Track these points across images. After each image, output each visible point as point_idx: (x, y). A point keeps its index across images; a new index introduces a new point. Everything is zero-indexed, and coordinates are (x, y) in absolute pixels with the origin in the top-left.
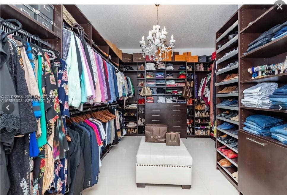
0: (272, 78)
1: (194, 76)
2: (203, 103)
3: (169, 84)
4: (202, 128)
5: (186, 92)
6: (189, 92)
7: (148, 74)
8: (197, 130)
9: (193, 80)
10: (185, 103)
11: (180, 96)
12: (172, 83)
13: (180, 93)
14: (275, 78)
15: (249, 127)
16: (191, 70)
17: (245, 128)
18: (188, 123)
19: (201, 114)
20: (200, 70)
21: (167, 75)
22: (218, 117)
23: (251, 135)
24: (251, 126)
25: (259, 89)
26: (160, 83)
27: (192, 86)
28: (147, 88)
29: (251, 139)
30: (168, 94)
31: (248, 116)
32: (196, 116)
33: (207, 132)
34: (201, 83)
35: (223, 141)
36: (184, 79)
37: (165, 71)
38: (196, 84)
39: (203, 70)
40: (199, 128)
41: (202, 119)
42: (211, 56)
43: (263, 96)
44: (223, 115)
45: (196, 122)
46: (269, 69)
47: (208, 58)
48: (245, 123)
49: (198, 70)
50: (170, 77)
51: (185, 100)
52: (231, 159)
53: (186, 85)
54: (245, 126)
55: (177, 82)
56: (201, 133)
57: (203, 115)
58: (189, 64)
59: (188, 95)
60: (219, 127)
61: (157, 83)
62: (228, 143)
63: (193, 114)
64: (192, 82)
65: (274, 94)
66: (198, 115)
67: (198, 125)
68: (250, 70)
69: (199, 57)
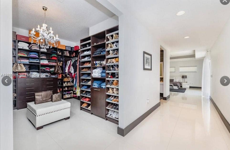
0: (101, 67)
1: (62, 58)
2: (69, 77)
3: (43, 62)
4: (68, 93)
5: (58, 69)
6: (60, 70)
7: (20, 52)
8: (65, 94)
9: (62, 61)
10: (56, 77)
11: (52, 72)
12: (46, 62)
13: (53, 70)
14: (102, 67)
15: (94, 85)
16: (60, 54)
17: (93, 86)
18: (58, 91)
19: (67, 84)
20: (67, 55)
21: (41, 55)
22: (81, 83)
23: (96, 88)
24: (95, 85)
25: (98, 70)
26: (34, 61)
27: (61, 65)
28: (20, 65)
29: (96, 90)
30: (42, 70)
31: (94, 81)
32: (64, 86)
33: (71, 95)
34: (67, 63)
35: (84, 94)
36: (56, 60)
37: (39, 52)
38: (64, 64)
39: (68, 55)
40: (66, 93)
41: (68, 87)
42: (74, 48)
43: (99, 73)
44: (84, 82)
45: (64, 89)
46: (100, 63)
47: (71, 48)
48: (93, 84)
49: (65, 55)
50: (44, 57)
51: (57, 75)
52: (88, 101)
53: (57, 64)
54: (93, 85)
55: (50, 62)
56: (67, 96)
57: (69, 84)
58: (59, 49)
59: (59, 72)
60: (82, 88)
61: (30, 61)
62: (86, 95)
63: (62, 84)
64: (62, 62)
65: (102, 72)
66: (65, 85)
67: (65, 91)
68: (95, 62)
69: (66, 47)
